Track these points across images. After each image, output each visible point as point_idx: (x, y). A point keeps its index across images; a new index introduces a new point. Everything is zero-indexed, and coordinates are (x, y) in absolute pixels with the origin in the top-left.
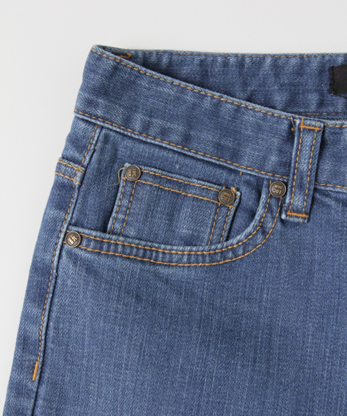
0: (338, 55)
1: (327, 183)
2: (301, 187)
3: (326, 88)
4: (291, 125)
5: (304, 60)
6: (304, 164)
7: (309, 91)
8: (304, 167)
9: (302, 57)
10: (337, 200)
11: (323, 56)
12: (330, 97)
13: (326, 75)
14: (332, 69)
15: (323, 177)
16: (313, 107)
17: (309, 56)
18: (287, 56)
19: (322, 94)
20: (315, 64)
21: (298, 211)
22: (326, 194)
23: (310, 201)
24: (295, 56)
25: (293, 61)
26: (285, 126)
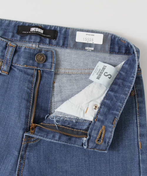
0: (21, 22)
1: (15, 63)
2: (7, 63)
3: (15, 32)
4: (7, 44)
5: (10, 22)
6: (8, 56)
7: (10, 32)
8: (8, 57)
9: (10, 21)
10: (18, 69)
11: (17, 22)
12: (16, 35)
13: (16, 28)
14: (18, 26)
15: (14, 61)
16: (10, 37)
17: (12, 21)
18: (6, 20)
19: (13, 33)
20: (13, 24)
21: (5, 71)
22: (15, 67)
23: (9, 68)
24: (8, 20)
25: (7, 22)
26: (4, 44)
